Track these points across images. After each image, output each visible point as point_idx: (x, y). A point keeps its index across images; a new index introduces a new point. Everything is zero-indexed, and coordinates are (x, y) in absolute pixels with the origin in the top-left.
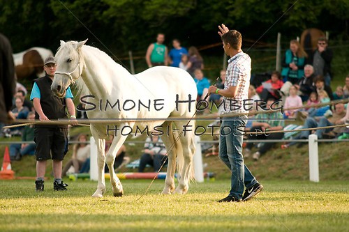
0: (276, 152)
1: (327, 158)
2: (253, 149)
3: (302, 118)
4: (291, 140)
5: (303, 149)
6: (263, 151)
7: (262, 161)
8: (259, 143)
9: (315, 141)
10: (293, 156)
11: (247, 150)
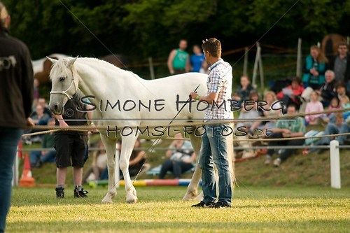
0: (297, 159)
1: (348, 164)
2: (274, 155)
3: (323, 124)
4: (312, 146)
5: (325, 155)
6: (284, 157)
7: (283, 167)
8: (279, 149)
9: (337, 147)
10: (314, 162)
11: (268, 156)
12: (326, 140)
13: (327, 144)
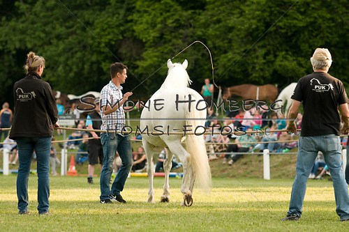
0: (243, 160)
1: (275, 164)
5: (260, 159)
6: (235, 159)
7: (234, 166)
10: (254, 163)
11: (225, 159)
12: (261, 149)
13: (262, 151)
